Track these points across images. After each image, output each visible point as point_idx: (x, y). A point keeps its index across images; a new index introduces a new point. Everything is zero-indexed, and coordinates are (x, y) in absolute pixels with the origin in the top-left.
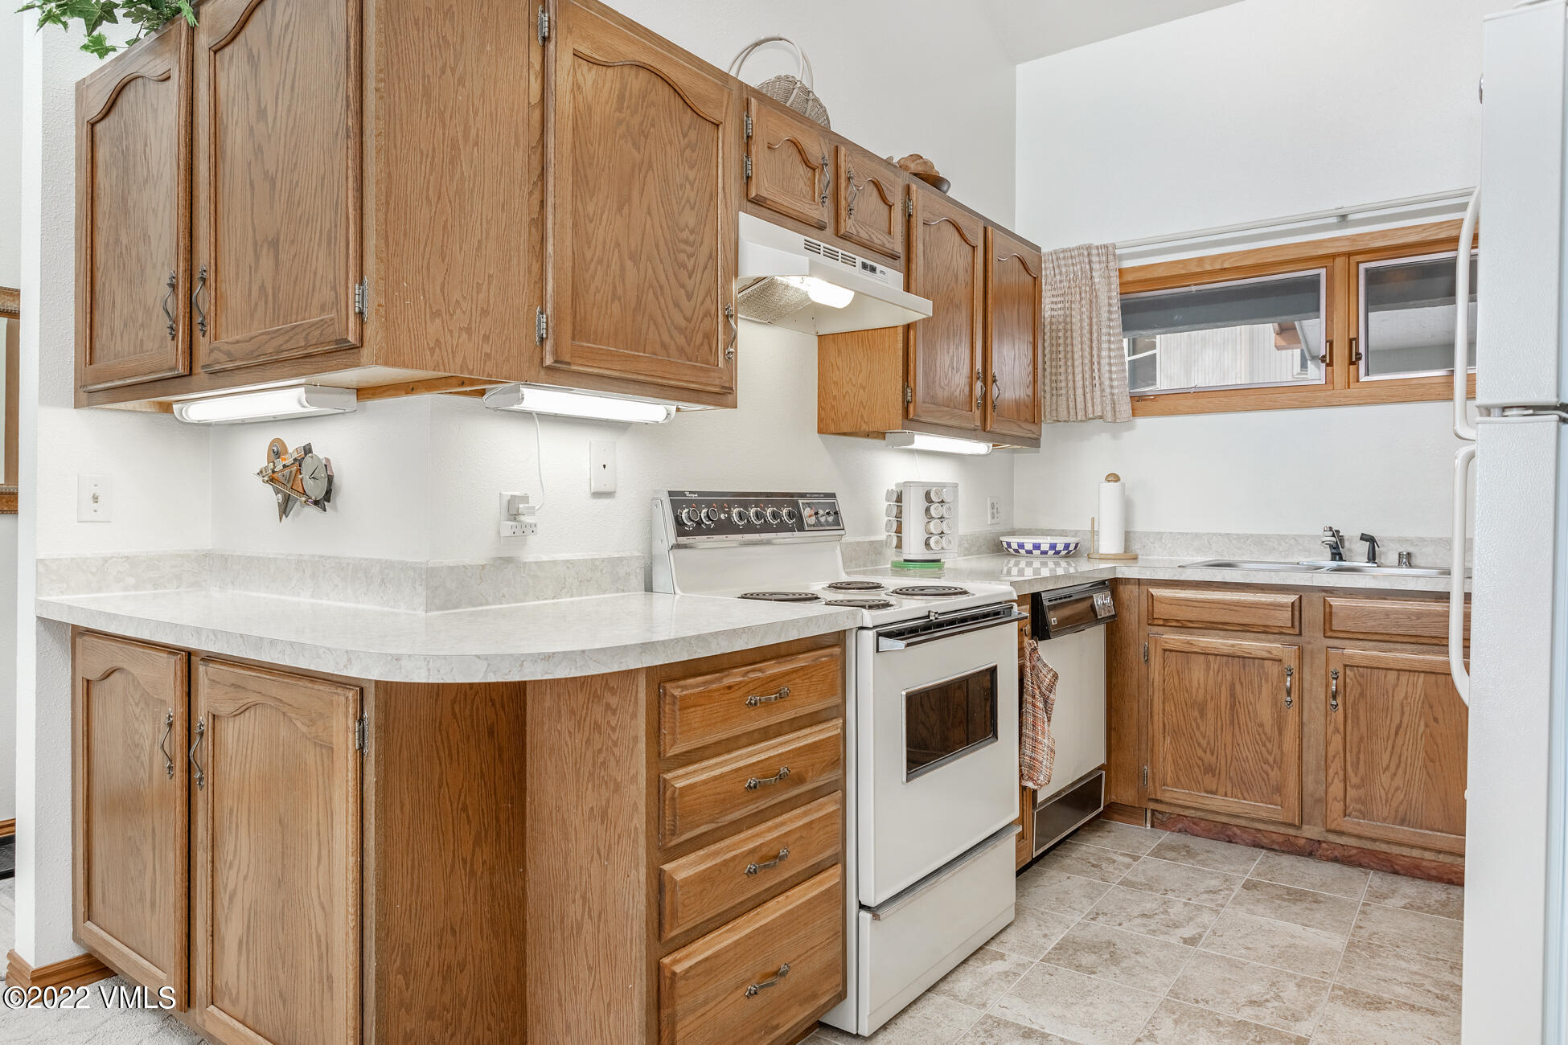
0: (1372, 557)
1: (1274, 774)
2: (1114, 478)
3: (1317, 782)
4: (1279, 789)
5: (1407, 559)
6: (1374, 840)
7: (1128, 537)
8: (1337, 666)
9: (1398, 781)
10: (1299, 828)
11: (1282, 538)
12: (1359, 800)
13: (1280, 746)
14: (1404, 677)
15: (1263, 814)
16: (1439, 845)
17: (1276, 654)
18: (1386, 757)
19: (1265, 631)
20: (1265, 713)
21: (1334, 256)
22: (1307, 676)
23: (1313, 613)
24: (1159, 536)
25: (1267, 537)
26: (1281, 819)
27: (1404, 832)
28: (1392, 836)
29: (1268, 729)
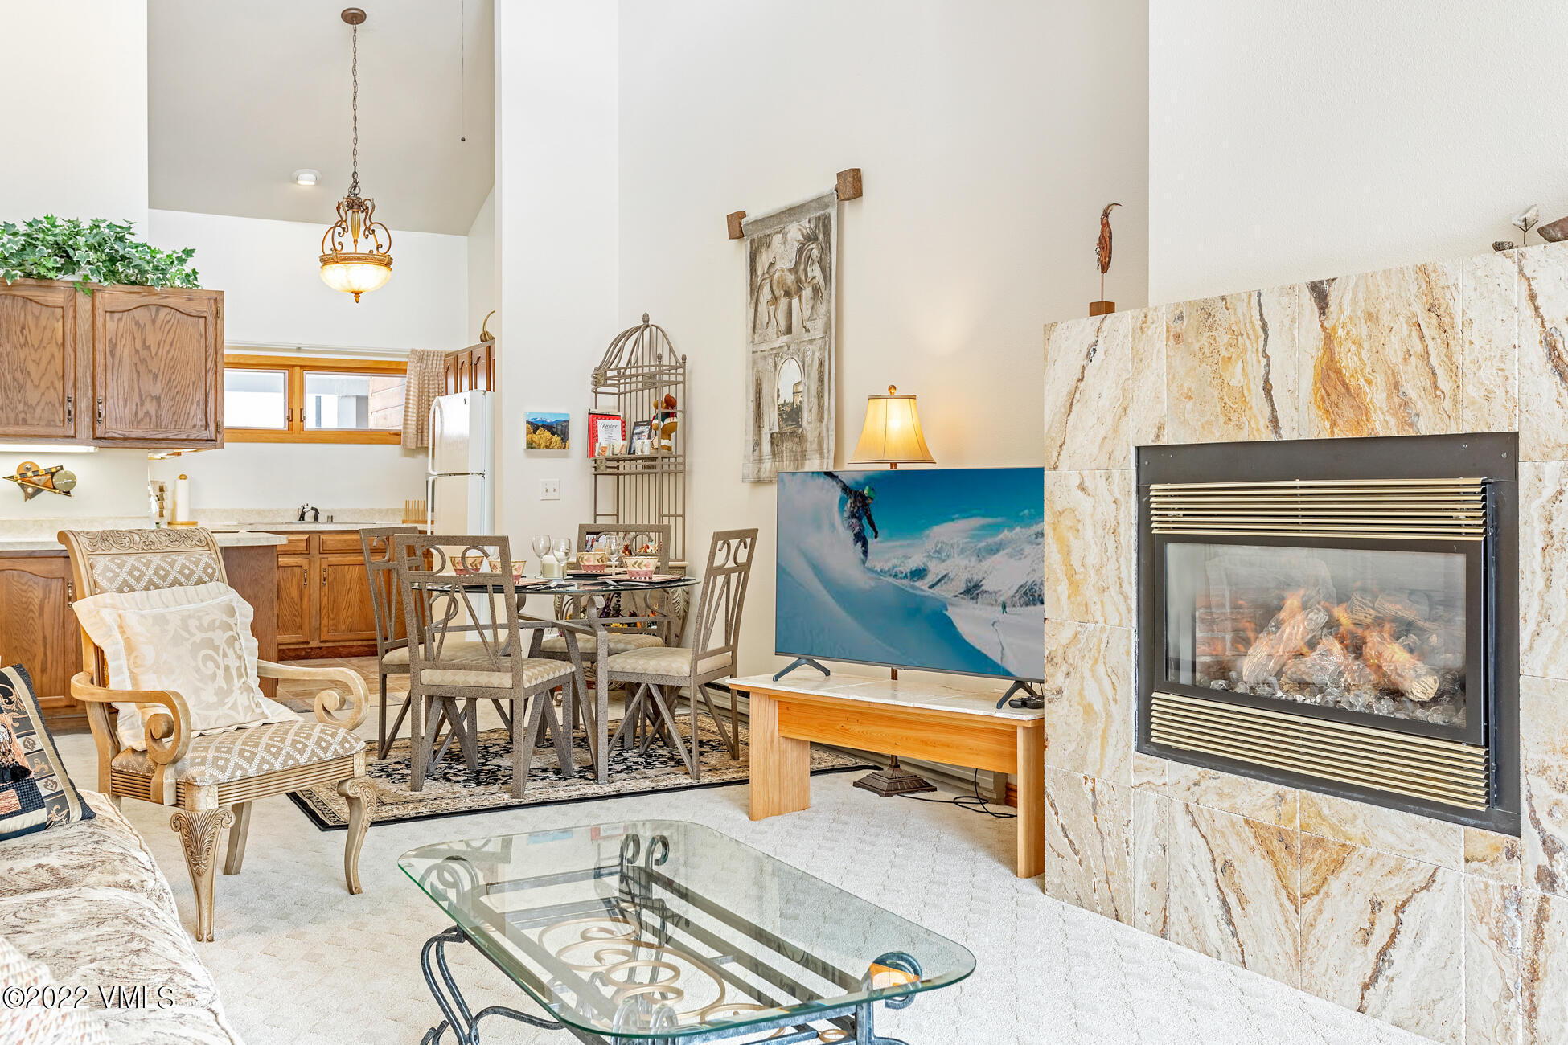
0: (316, 519)
1: (298, 620)
2: (183, 477)
3: (316, 621)
4: (300, 627)
5: (331, 519)
6: (339, 641)
7: (192, 512)
8: (325, 566)
9: (349, 614)
10: (308, 643)
11: (270, 511)
12: (334, 625)
13: (301, 607)
14: (351, 567)
15: (294, 640)
16: (364, 637)
17: (300, 563)
18: (344, 604)
19: (294, 553)
20: (294, 593)
21: (293, 366)
22: (312, 572)
23: (315, 543)
24: (204, 511)
25: (264, 511)
26: (302, 640)
27: (352, 635)
28: (346, 638)
29: (296, 599)
